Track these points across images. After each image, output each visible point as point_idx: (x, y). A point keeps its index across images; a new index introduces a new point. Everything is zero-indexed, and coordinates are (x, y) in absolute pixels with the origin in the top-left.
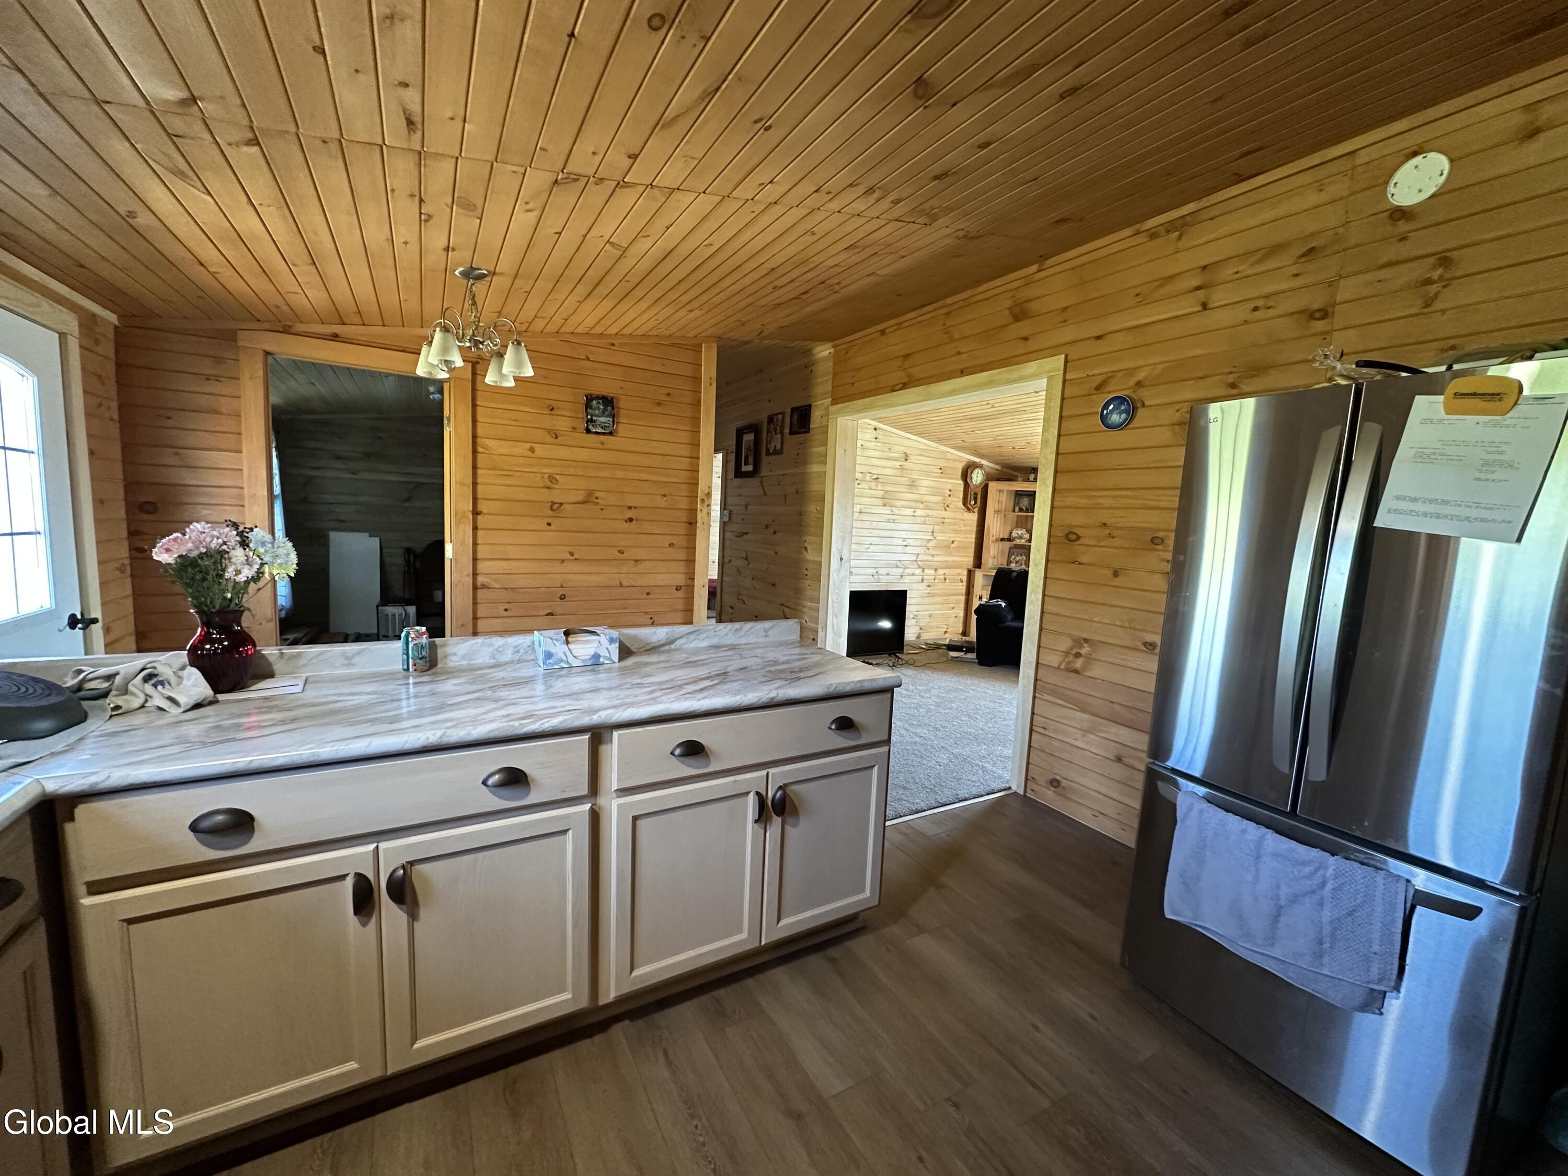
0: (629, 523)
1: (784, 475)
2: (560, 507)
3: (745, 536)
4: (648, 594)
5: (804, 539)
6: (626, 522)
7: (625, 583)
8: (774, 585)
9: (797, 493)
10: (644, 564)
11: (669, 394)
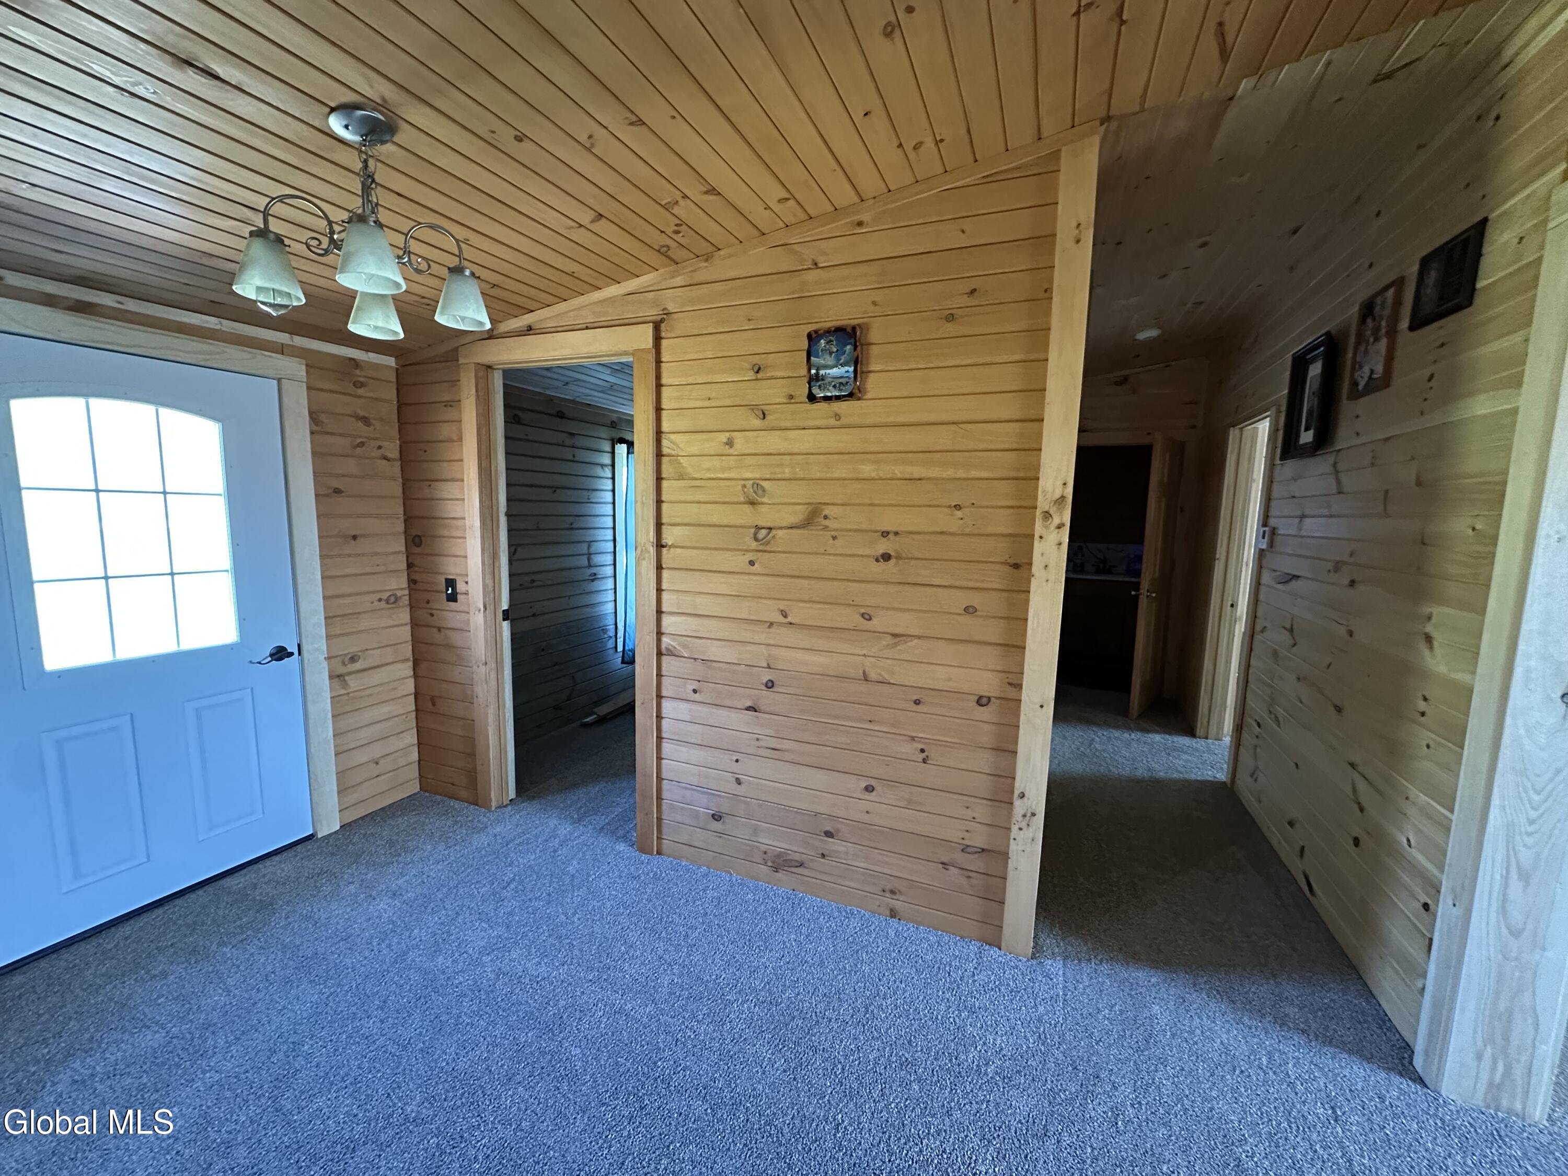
0: (882, 565)
1: (1387, 439)
2: (769, 534)
3: (1294, 583)
4: (917, 702)
5: (1427, 610)
6: (877, 560)
7: (873, 675)
8: (1339, 709)
9: (1419, 483)
10: (910, 644)
11: (973, 291)
